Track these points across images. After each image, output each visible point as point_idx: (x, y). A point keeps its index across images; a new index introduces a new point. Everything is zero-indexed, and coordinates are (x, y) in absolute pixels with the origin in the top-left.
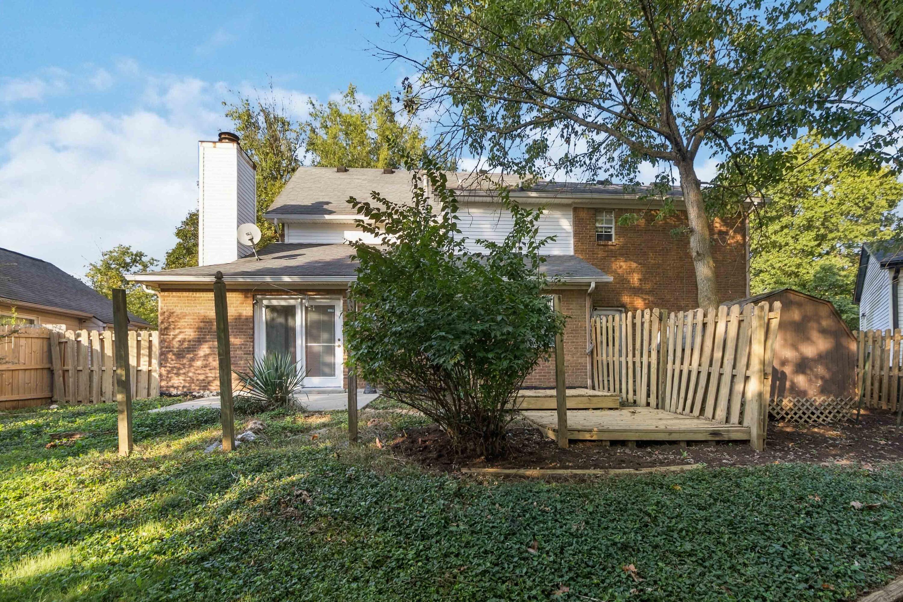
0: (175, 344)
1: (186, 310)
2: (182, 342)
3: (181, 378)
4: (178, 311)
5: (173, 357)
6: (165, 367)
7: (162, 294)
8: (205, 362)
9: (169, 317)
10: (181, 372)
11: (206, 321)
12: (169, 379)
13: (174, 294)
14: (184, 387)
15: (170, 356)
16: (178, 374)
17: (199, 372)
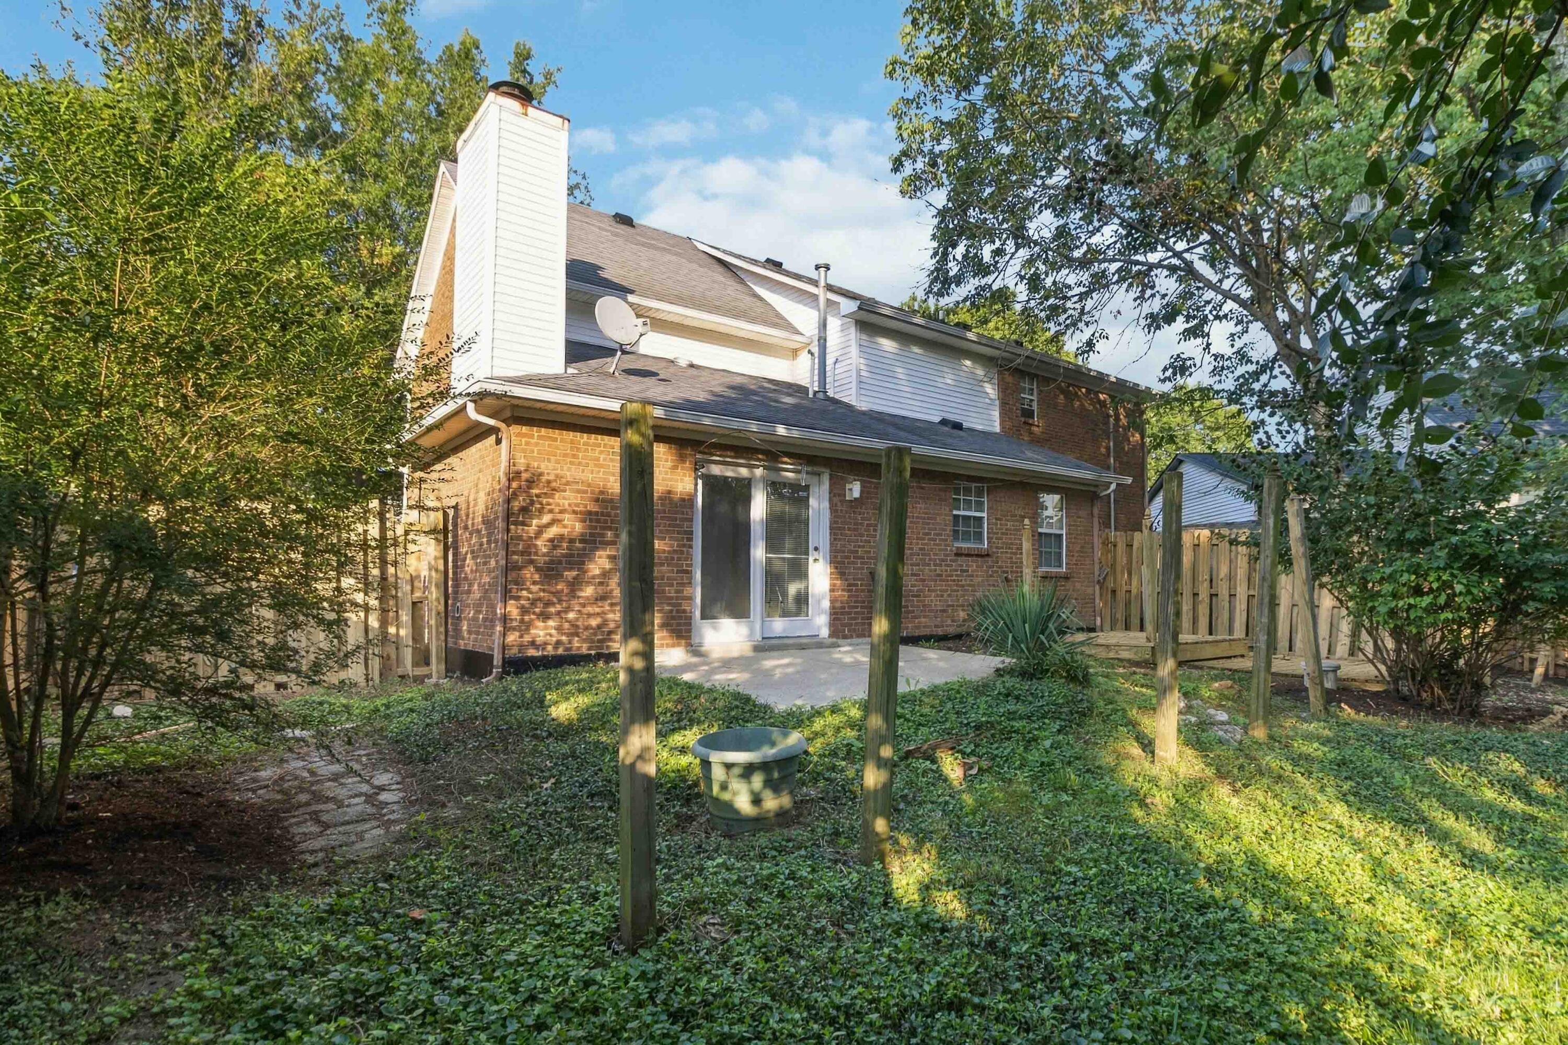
0: (541, 544)
1: (569, 472)
2: (554, 543)
3: (551, 623)
4: (548, 469)
5: (537, 577)
6: (517, 598)
7: (515, 429)
8: (600, 590)
9: (531, 483)
10: (552, 610)
11: (601, 498)
12: (525, 627)
13: (543, 431)
14: (559, 643)
15: (529, 573)
16: (545, 616)
17: (589, 609)
